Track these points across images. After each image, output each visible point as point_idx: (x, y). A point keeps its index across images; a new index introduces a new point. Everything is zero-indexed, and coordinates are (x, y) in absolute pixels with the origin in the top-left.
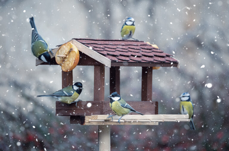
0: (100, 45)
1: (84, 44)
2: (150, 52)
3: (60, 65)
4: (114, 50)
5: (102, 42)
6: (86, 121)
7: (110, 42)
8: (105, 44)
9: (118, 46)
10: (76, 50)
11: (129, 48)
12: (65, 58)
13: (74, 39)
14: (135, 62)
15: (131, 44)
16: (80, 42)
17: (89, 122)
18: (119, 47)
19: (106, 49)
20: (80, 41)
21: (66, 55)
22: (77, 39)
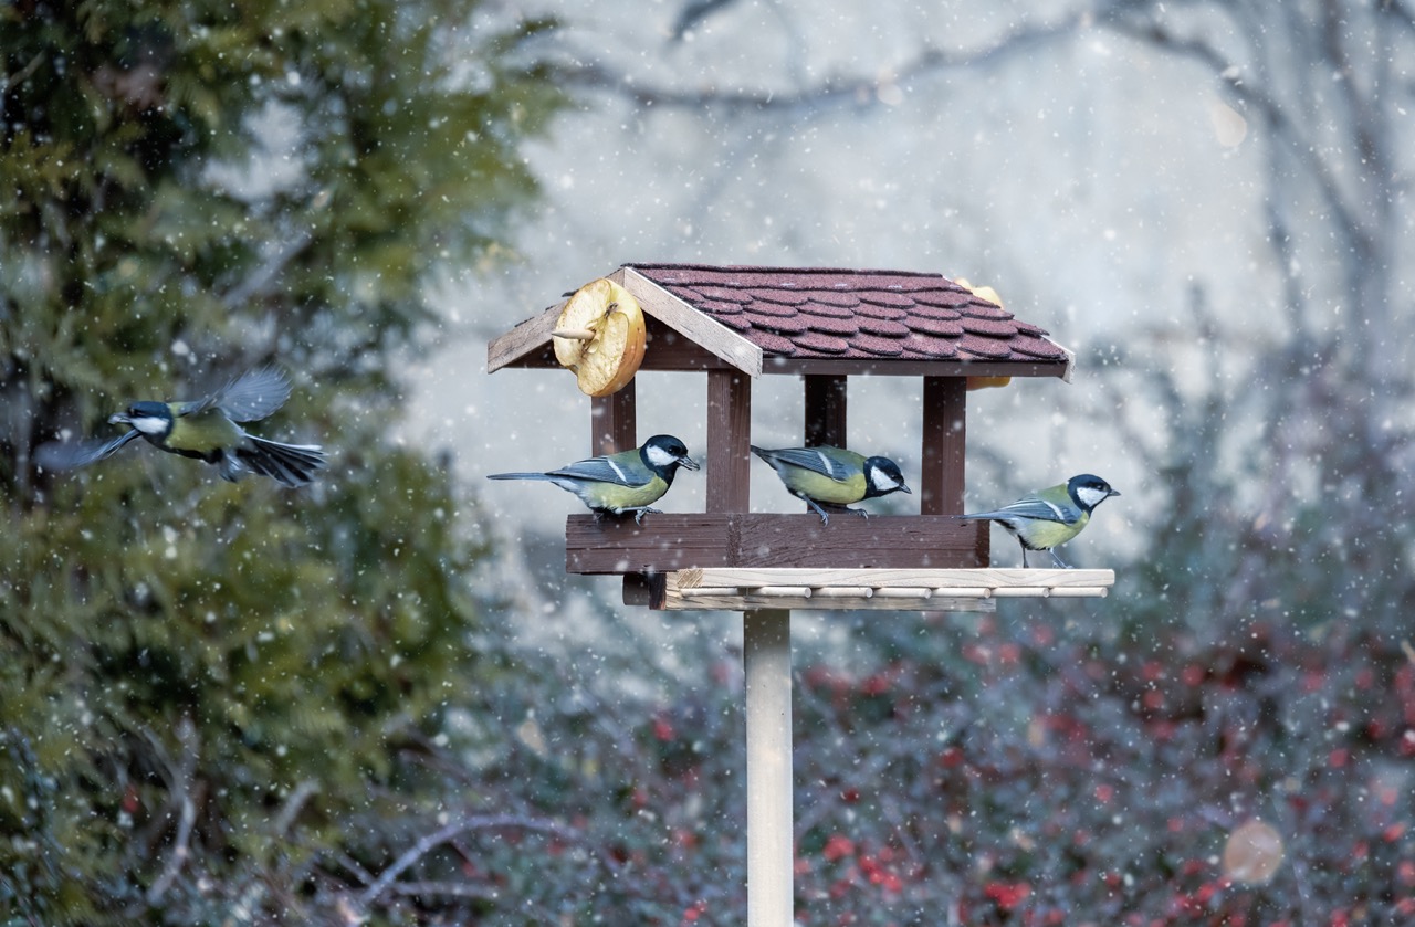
0: (739, 288)
1: (664, 285)
2: (953, 319)
3: (572, 368)
4: (790, 310)
5: (751, 276)
6: (668, 593)
7: (783, 277)
8: (759, 287)
9: (815, 295)
10: (631, 311)
11: (863, 301)
12: (590, 341)
13: (629, 265)
14: (870, 355)
15: (876, 285)
16: (650, 279)
17: (686, 598)
18: (817, 299)
19: (757, 306)
20: (651, 273)
21: (594, 331)
22: (638, 267)
